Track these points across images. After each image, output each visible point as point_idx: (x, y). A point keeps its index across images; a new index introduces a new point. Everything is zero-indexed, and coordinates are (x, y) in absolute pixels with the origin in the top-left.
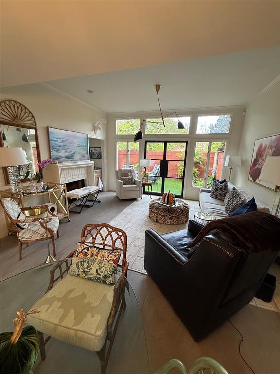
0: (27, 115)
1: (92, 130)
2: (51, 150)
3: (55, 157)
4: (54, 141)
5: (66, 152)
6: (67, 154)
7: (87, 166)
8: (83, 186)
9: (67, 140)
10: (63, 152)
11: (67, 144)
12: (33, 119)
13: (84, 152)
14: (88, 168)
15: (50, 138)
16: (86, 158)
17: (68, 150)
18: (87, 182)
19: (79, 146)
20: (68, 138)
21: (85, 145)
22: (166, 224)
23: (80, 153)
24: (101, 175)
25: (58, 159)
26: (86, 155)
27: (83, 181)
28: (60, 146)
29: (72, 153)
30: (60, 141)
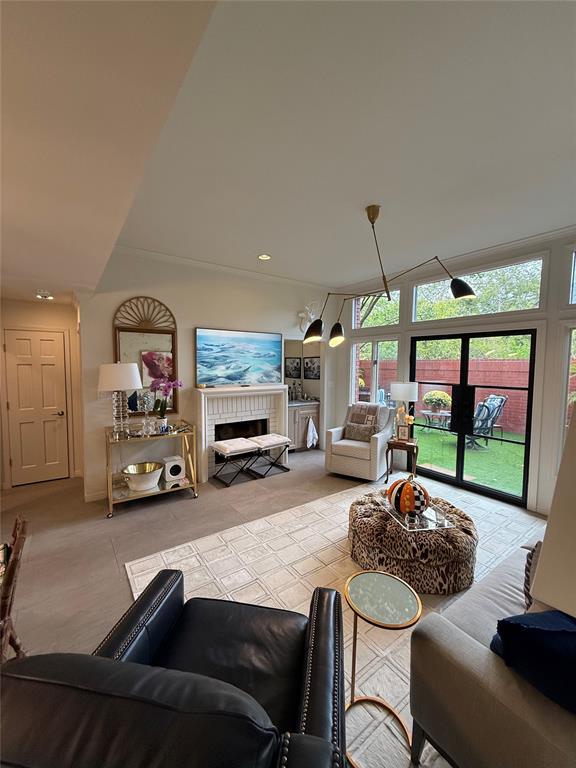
0: (161, 314)
1: (295, 325)
2: (198, 366)
3: (204, 377)
4: (206, 350)
5: (228, 368)
6: (230, 372)
7: (275, 395)
8: (265, 432)
9: (233, 347)
10: (223, 367)
11: (233, 355)
12: (171, 319)
13: (269, 367)
14: (277, 397)
15: (198, 346)
16: (274, 379)
17: (233, 365)
18: (271, 425)
19: (258, 356)
20: (235, 344)
21: (272, 353)
23: (259, 369)
24: (318, 413)
25: (210, 380)
26: (277, 374)
27: (264, 422)
28: (216, 358)
30: (216, 349)
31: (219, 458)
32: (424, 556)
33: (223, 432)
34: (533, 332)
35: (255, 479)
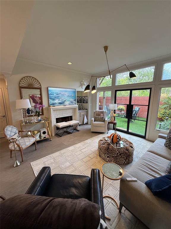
0: (36, 82)
1: (80, 86)
2: (49, 100)
3: (52, 103)
4: (52, 94)
5: (59, 100)
6: (60, 101)
7: (74, 108)
8: (71, 120)
9: (60, 93)
10: (58, 100)
12: (39, 84)
13: (72, 100)
14: (74, 109)
16: (74, 103)
18: (73, 118)
19: (68, 96)
21: (73, 95)
22: (105, 160)
23: (69, 100)
24: (87, 113)
25: (53, 104)
26: (74, 102)
27: (71, 117)
28: (55, 97)
29: (63, 101)
31: (58, 128)
32: (120, 155)
33: (59, 120)
34: (151, 89)
35: (69, 134)
